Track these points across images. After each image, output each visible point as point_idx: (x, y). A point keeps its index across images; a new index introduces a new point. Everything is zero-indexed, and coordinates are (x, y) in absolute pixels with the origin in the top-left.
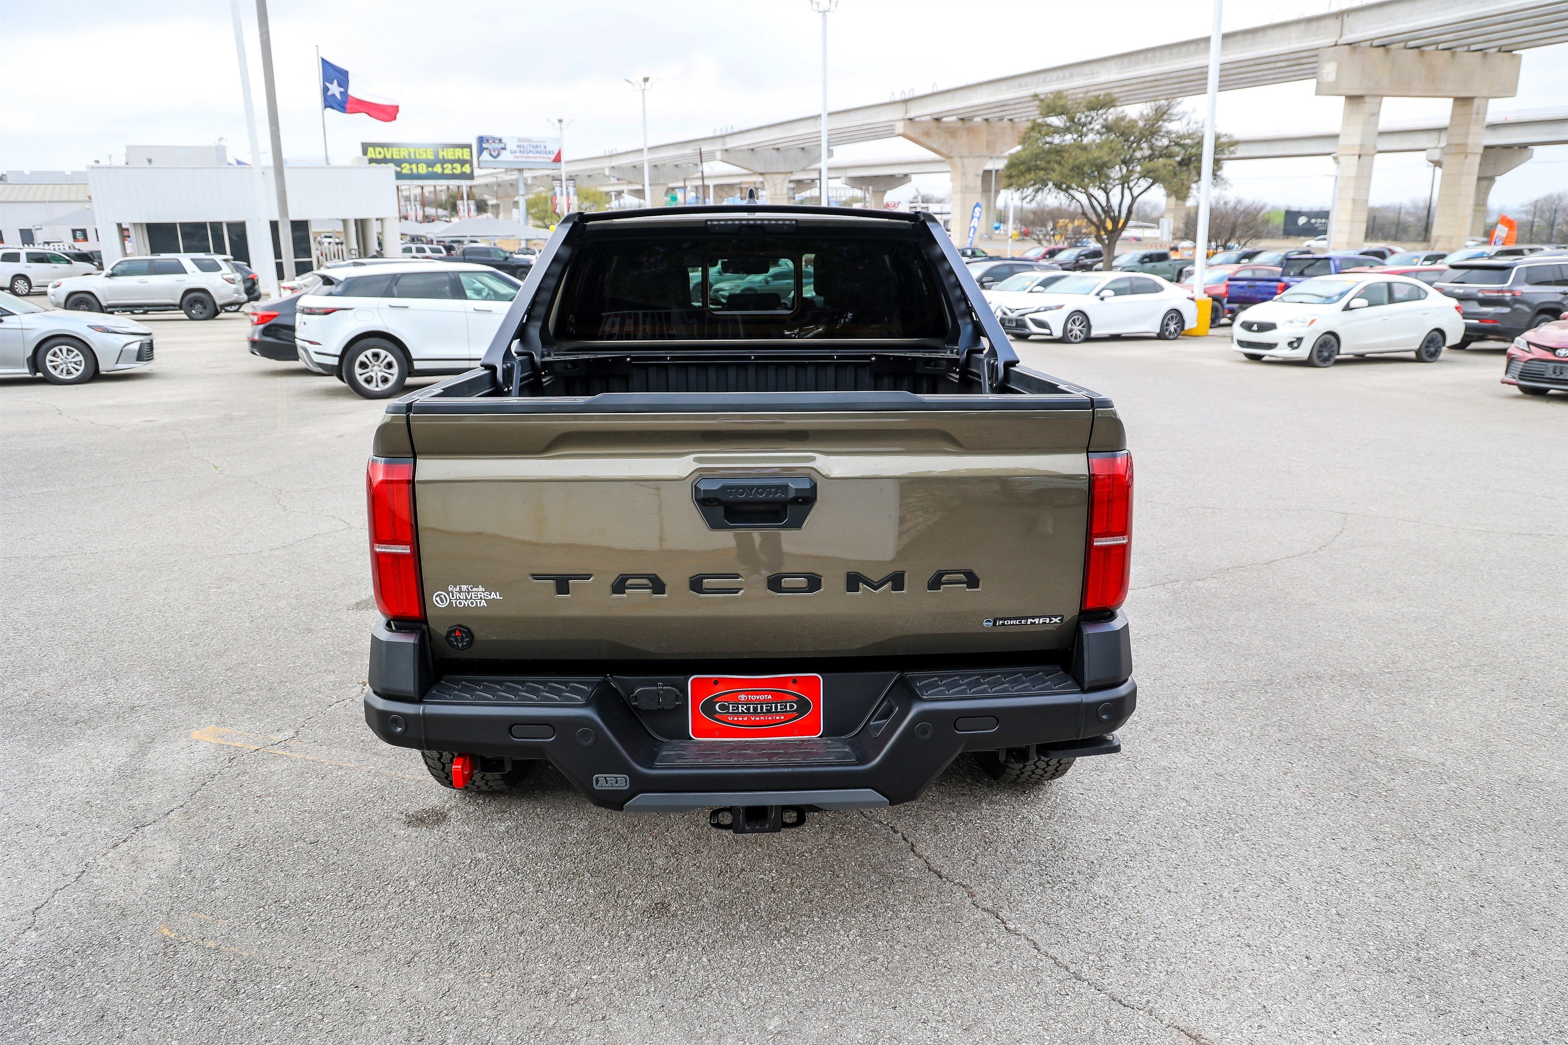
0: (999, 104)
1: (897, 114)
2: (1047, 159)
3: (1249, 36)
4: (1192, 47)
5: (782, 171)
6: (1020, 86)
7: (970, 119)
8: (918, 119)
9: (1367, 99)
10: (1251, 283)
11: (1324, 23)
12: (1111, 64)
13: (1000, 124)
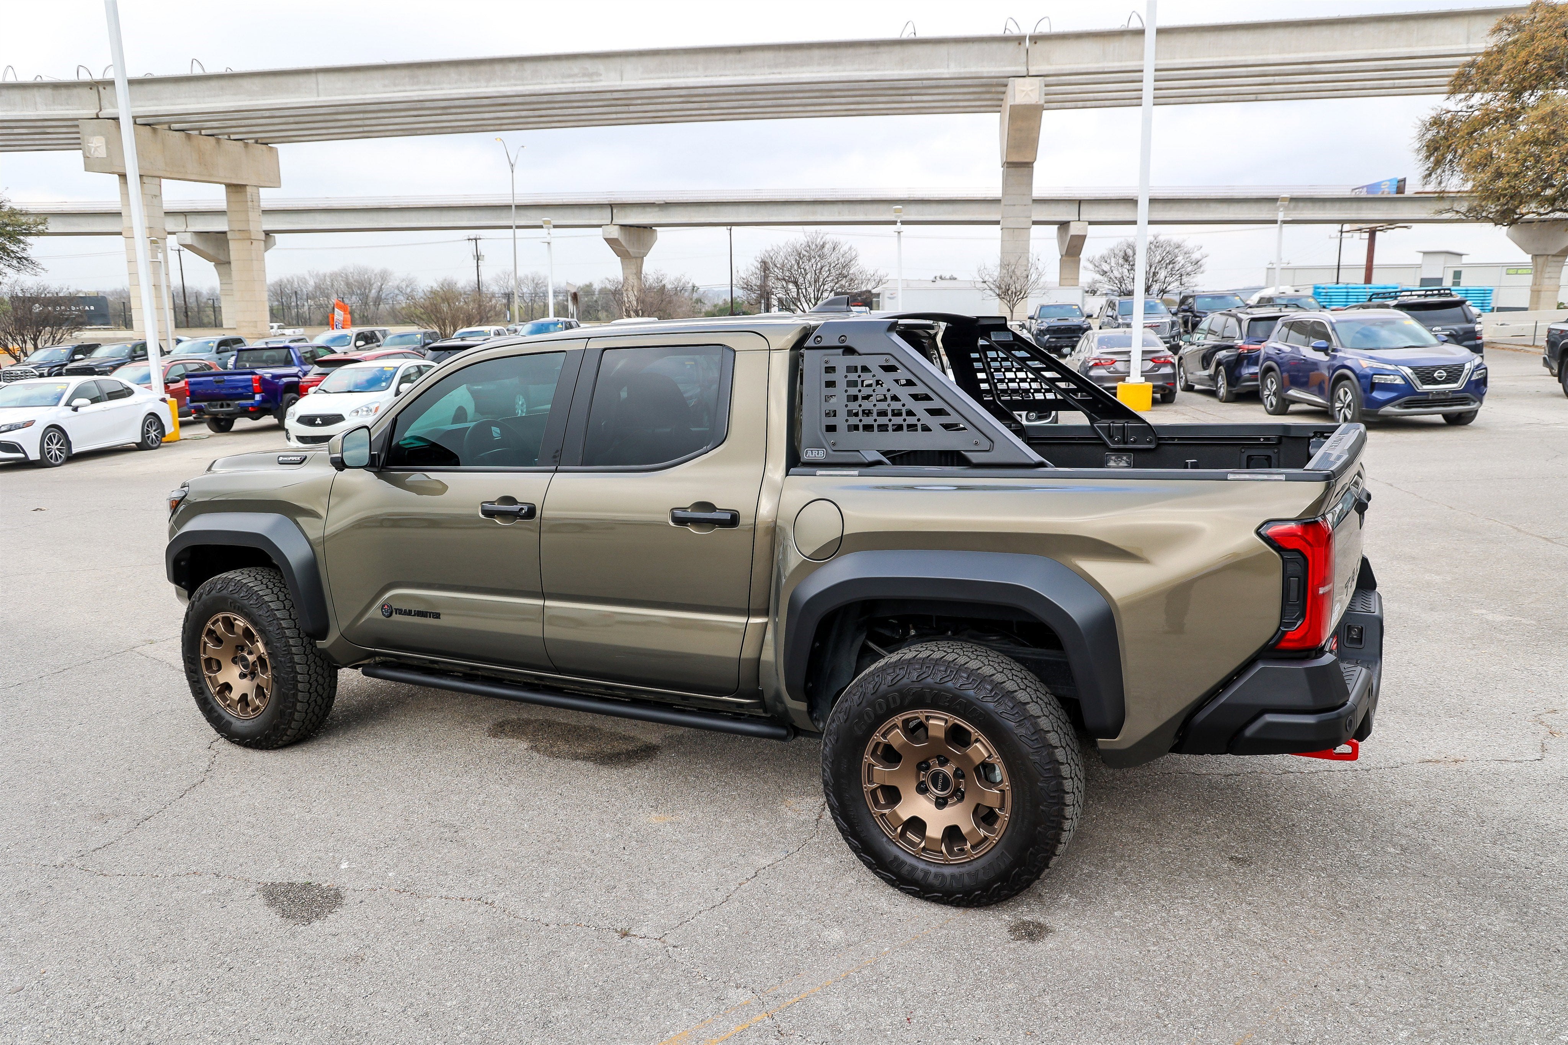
9: (145, 180)
10: (217, 378)
11: (75, 91)
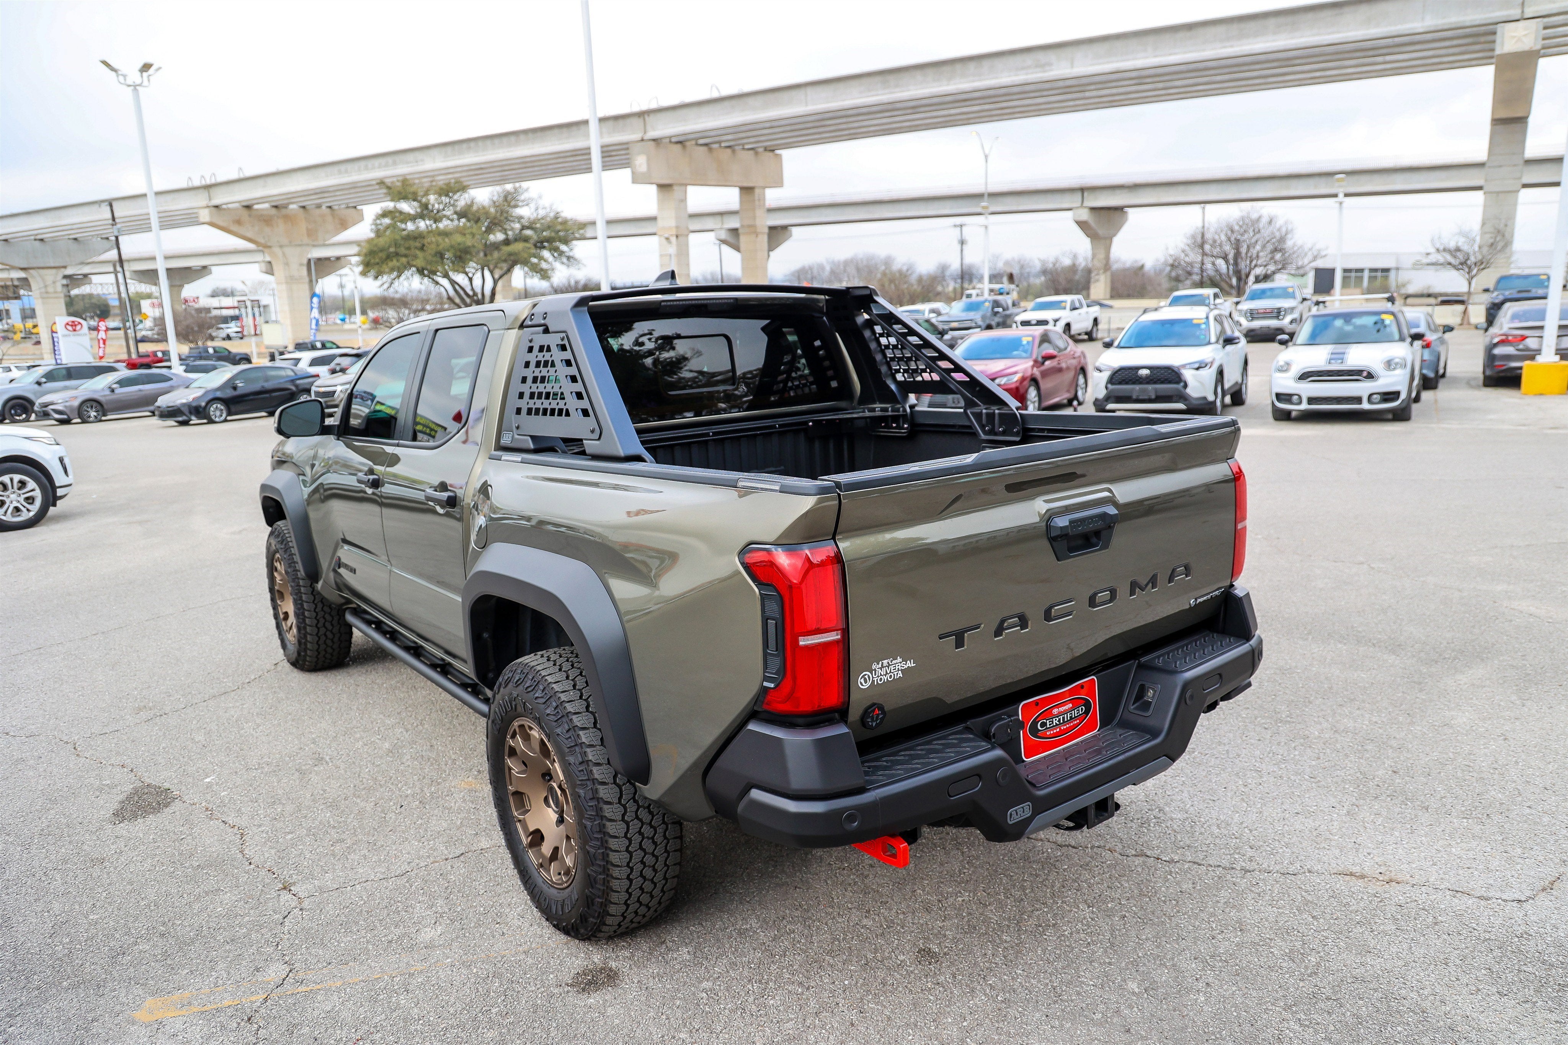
0: (318, 191)
1: (199, 201)
2: (407, 245)
3: (565, 130)
4: (513, 138)
5: (52, 265)
6: (340, 172)
7: (285, 207)
8: (224, 206)
9: (675, 188)
11: (629, 121)
12: (435, 152)
13: (318, 211)
